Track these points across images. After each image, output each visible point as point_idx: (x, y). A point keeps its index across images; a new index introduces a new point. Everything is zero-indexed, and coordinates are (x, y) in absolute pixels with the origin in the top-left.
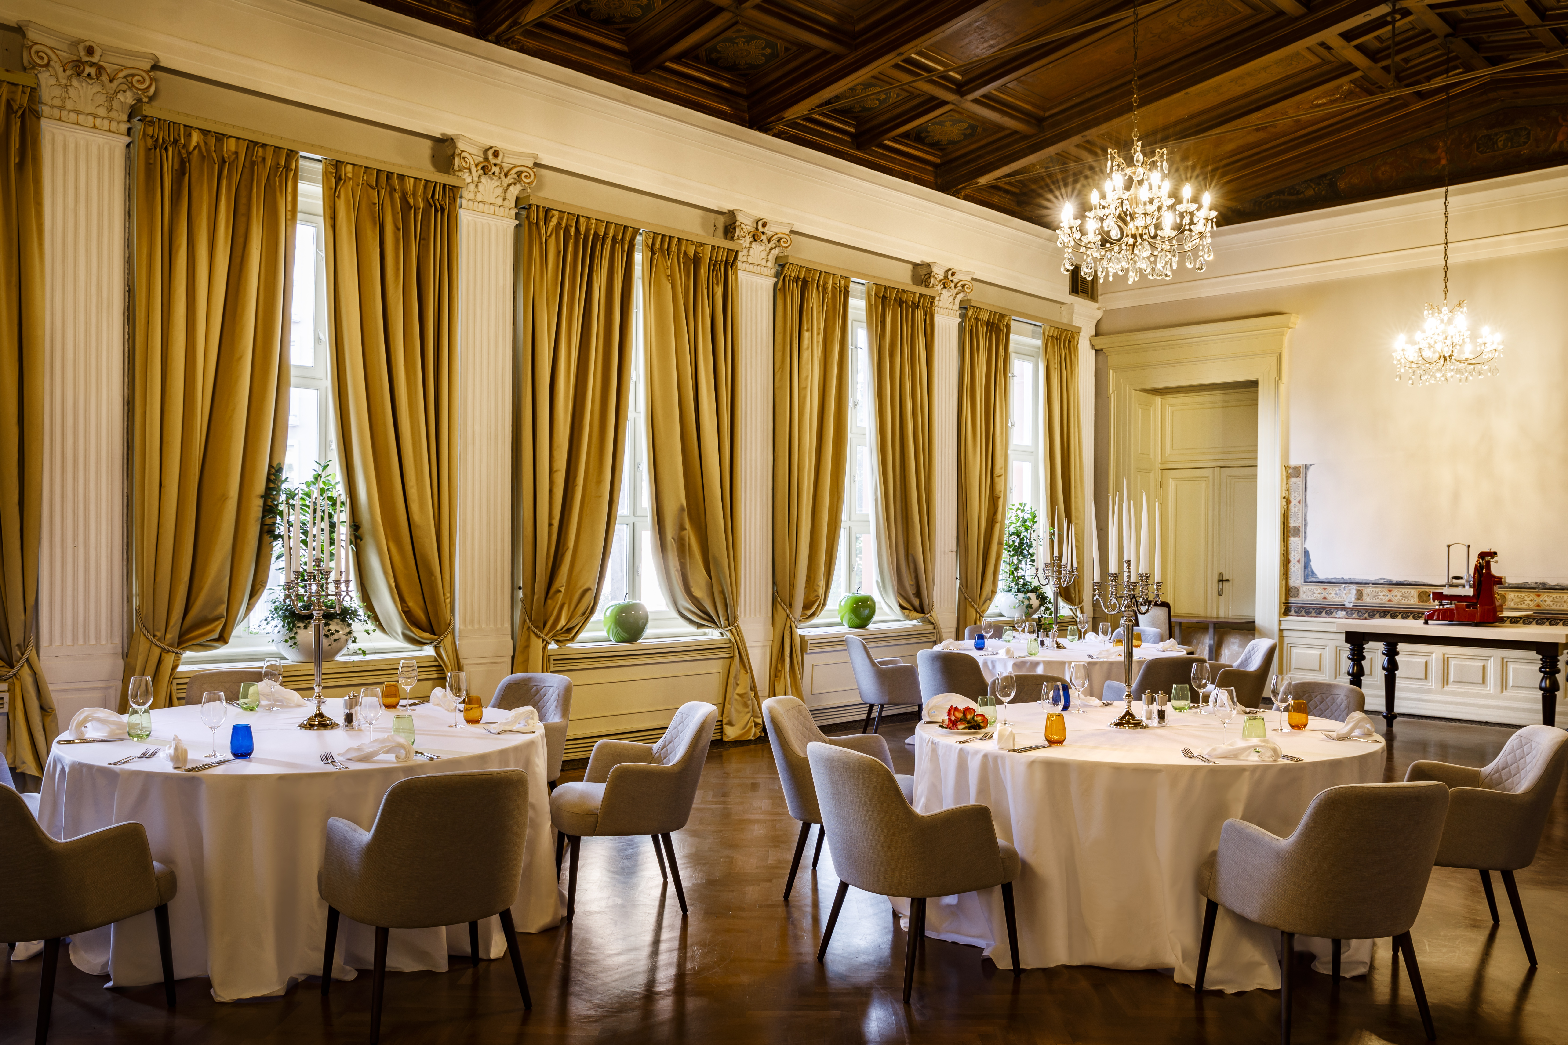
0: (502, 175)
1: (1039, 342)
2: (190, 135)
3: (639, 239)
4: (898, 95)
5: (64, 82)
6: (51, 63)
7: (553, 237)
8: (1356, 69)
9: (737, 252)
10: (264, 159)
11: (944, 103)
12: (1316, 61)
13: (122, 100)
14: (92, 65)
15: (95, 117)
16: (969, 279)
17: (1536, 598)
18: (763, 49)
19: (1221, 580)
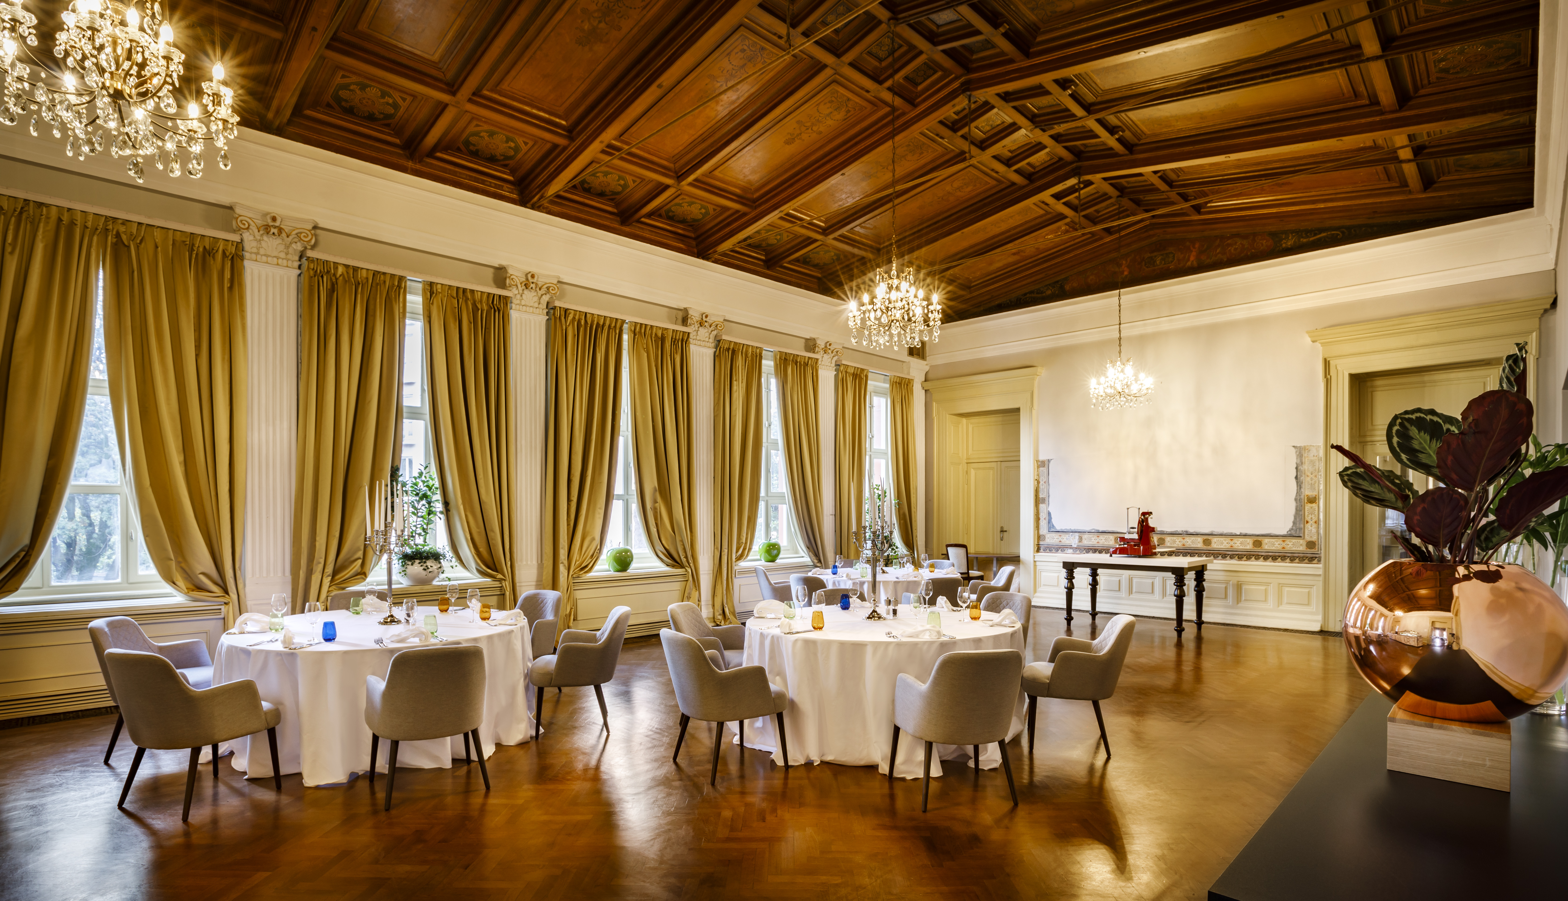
0: (538, 289)
1: (887, 386)
2: (337, 268)
3: (625, 326)
4: (788, 236)
5: (259, 238)
6: (251, 227)
7: (571, 326)
8: (1066, 217)
9: (689, 333)
10: (385, 282)
11: (816, 241)
12: (1042, 212)
13: (295, 247)
14: (275, 227)
15: (278, 258)
16: (841, 347)
17: (1182, 540)
18: (700, 209)
19: (1002, 531)
